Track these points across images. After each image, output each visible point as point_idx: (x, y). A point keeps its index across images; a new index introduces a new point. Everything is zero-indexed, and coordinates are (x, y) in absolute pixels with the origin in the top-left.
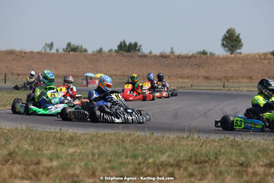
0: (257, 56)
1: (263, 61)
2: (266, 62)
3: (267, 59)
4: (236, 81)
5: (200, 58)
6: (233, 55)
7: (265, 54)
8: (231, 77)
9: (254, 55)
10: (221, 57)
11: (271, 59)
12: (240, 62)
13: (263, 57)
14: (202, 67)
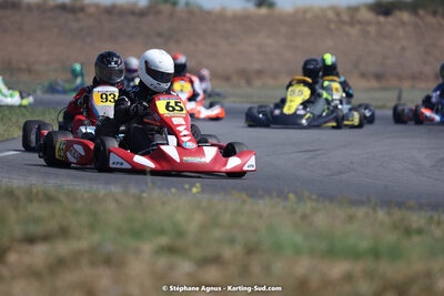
0: (331, 15)
1: (348, 29)
2: (354, 31)
3: (360, 22)
4: (270, 82)
5: (172, 15)
6: (264, 11)
7: (353, 10)
8: (259, 73)
9: (323, 10)
10: (229, 13)
11: (368, 23)
12: (284, 30)
13: (346, 18)
14: (178, 42)
